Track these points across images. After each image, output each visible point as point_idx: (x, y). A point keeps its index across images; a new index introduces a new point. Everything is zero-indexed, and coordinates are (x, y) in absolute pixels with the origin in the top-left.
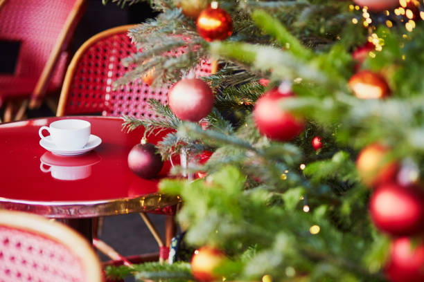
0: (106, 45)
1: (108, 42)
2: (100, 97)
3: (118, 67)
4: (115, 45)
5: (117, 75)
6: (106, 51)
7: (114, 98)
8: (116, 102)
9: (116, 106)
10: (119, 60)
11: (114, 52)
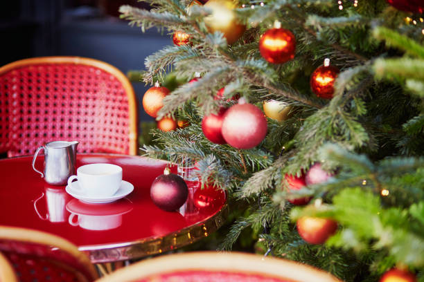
0: (7, 81)
1: (7, 78)
2: (7, 135)
3: (21, 104)
4: (14, 80)
5: (21, 112)
6: (6, 87)
7: (20, 136)
8: (22, 141)
9: (23, 144)
10: (21, 96)
11: (15, 87)
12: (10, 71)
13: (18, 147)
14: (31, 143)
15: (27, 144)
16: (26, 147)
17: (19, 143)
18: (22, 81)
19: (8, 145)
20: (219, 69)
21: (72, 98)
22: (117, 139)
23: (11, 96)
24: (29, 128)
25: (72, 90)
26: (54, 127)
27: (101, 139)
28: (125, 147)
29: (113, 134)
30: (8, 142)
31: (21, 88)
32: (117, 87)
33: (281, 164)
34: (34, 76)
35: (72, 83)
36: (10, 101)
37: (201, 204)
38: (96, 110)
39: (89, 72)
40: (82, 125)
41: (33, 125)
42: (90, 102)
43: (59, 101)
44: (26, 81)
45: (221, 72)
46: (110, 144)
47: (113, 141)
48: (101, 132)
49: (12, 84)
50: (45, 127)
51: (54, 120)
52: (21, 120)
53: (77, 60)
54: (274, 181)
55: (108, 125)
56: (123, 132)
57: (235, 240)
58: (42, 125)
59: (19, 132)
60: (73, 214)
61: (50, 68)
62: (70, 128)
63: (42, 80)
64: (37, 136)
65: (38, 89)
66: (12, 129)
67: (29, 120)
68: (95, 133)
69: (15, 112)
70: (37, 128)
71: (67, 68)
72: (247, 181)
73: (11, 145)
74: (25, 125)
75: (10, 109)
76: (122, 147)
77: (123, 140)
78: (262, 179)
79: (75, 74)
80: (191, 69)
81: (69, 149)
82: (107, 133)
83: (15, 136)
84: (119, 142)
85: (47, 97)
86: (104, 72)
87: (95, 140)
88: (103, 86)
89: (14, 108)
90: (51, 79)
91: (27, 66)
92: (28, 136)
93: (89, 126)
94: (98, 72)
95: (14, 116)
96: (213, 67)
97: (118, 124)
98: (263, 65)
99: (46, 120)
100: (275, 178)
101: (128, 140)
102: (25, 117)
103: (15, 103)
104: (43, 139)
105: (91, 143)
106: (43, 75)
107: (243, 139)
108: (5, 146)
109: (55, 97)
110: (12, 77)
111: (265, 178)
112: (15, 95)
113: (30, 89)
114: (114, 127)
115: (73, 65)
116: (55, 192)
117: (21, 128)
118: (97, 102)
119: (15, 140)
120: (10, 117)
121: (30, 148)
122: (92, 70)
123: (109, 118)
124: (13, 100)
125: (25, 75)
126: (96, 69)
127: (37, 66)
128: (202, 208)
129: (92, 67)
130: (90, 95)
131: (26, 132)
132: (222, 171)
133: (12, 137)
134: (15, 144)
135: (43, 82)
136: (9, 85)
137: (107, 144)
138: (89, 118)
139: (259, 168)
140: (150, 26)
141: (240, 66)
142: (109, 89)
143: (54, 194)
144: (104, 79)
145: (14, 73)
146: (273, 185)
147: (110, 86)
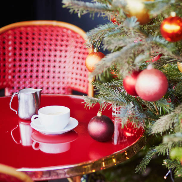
0: (4, 38)
1: (5, 36)
2: (4, 77)
3: (15, 54)
4: (10, 37)
5: (14, 60)
6: (4, 43)
7: (13, 77)
8: (15, 80)
9: (15, 83)
10: (15, 49)
11: (10, 43)
12: (7, 31)
13: (12, 85)
14: (21, 83)
15: (19, 83)
16: (18, 85)
17: (13, 82)
18: (15, 38)
19: (5, 83)
20: (133, 44)
21: (50, 50)
22: (81, 80)
23: (7, 49)
24: (20, 71)
25: (51, 45)
26: (37, 71)
27: (70, 80)
28: (86, 86)
29: (78, 77)
30: (4, 81)
31: (15, 43)
32: (82, 43)
33: (179, 111)
34: (24, 34)
35: (51, 40)
36: (6, 52)
37: (128, 134)
38: (67, 59)
39: (63, 32)
40: (57, 70)
41: (23, 69)
42: (63, 54)
43: (41, 53)
44: (18, 38)
45: (135, 46)
46: (76, 84)
47: (78, 82)
48: (70, 75)
49: (8, 40)
50: (31, 71)
51: (38, 66)
52: (14, 66)
53: (54, 23)
54: (173, 124)
55: (75, 71)
56: (85, 76)
57: (148, 163)
58: (29, 69)
59: (13, 74)
60: (35, 142)
61: (35, 29)
62: (48, 72)
63: (30, 37)
64: (25, 77)
65: (27, 44)
66: (7, 72)
67: (20, 66)
68: (66, 75)
69: (10, 60)
70: (25, 71)
71: (47, 28)
72: (156, 123)
73: (7, 84)
74: (18, 69)
75: (6, 58)
76: (84, 86)
77: (85, 81)
78: (165, 122)
79: (52, 33)
80: (113, 44)
81: (35, 94)
82: (74, 76)
83: (10, 77)
84: (82, 82)
85: (33, 50)
86: (73, 32)
87: (66, 81)
88: (72, 42)
89: (9, 57)
90: (36, 37)
91: (19, 27)
92: (19, 77)
93: (62, 70)
94: (69, 32)
95: (9, 63)
96: (129, 42)
97: (82, 69)
98: (165, 41)
99: (32, 66)
100: (175, 122)
101: (88, 82)
102: (18, 64)
103: (10, 54)
104: (30, 80)
105: (63, 83)
106: (30, 34)
107: (150, 94)
108: (2, 84)
109: (39, 50)
110: (8, 35)
111: (167, 122)
112: (10, 48)
113: (21, 44)
114: (79, 71)
115: (52, 26)
116: (25, 124)
117: (14, 71)
118: (67, 54)
119: (10, 80)
120: (7, 64)
121: (21, 86)
122: (65, 30)
123: (75, 65)
124: (9, 52)
125: (18, 34)
126: (68, 29)
127: (26, 27)
128: (128, 137)
129: (65, 28)
130: (63, 48)
131: (18, 74)
132: (138, 114)
133: (7, 78)
134: (10, 83)
135: (30, 39)
136: (6, 41)
137: (74, 84)
138: (62, 65)
139: (164, 113)
140: (85, 12)
141: (149, 42)
142: (76, 45)
143: (25, 126)
144: (73, 37)
145: (10, 32)
146: (173, 126)
147: (77, 42)
